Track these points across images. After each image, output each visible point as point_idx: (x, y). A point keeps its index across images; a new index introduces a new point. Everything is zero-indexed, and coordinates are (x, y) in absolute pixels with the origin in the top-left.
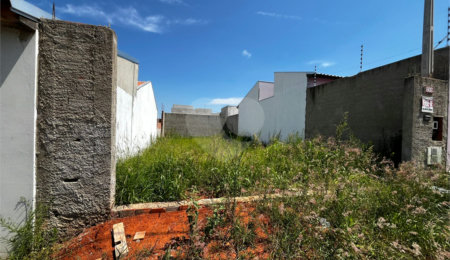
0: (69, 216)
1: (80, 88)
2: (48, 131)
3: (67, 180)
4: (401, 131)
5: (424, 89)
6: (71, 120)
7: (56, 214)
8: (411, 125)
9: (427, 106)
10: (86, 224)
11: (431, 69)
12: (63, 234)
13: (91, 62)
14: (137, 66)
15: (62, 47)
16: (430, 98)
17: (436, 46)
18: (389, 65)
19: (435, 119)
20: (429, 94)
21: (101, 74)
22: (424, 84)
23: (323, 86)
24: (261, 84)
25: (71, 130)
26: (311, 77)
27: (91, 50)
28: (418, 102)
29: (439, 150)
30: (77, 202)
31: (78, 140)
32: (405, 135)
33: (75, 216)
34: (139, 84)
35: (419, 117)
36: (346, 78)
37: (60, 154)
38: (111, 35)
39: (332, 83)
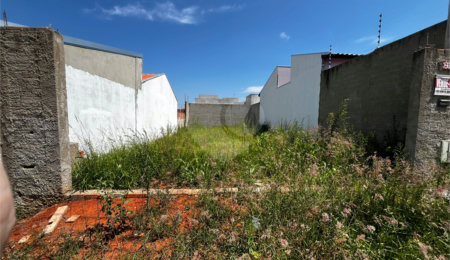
0: (29, 197)
1: (29, 86)
2: (7, 125)
3: (26, 167)
5: (440, 65)
6: (25, 115)
7: (20, 195)
9: (444, 87)
10: (44, 204)
12: (26, 211)
13: (37, 62)
14: (140, 61)
15: (12, 50)
18: (410, 37)
20: (448, 71)
21: (46, 73)
22: (440, 59)
23: (337, 67)
24: (279, 69)
25: (25, 124)
26: (325, 58)
27: (35, 51)
30: (35, 186)
31: (32, 132)
33: (34, 197)
34: (144, 77)
35: (431, 101)
36: (362, 56)
37: (18, 145)
38: (51, 35)
39: (347, 63)
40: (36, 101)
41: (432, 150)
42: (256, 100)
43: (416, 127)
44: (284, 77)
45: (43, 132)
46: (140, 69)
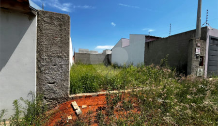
0: (51, 99)
1: (55, 42)
2: (41, 61)
3: (50, 83)
4: (187, 62)
5: (197, 44)
6: (52, 56)
7: (45, 98)
8: (191, 60)
9: (198, 51)
10: (58, 103)
11: (199, 36)
12: (48, 107)
13: (60, 30)
15: (48, 23)
16: (199, 48)
17: (202, 26)
18: (182, 33)
19: (201, 57)
20: (199, 47)
21: (65, 36)
22: (197, 42)
23: (153, 41)
25: (51, 61)
26: (147, 37)
27: (60, 25)
28: (194, 50)
29: (202, 70)
30: (55, 93)
31: (55, 65)
32: (188, 64)
33: (53, 99)
35: (195, 56)
36: (163, 38)
37: (47, 72)
38: (69, 18)
39: (157, 40)
40: (58, 49)
41: (195, 72)
43: (191, 64)
45: (61, 65)
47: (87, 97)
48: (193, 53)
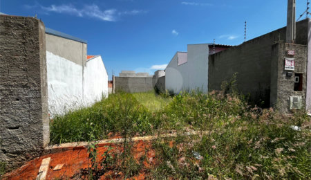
0: (13, 153)
1: (16, 63)
3: (11, 128)
5: (287, 52)
6: (11, 86)
7: (5, 152)
8: (276, 81)
9: (289, 65)
10: (27, 158)
11: (293, 36)
12: (10, 165)
13: (24, 43)
14: (85, 45)
15: (2, 34)
16: (292, 59)
18: (264, 36)
19: (296, 75)
20: (291, 56)
21: (32, 52)
22: (287, 49)
23: (219, 53)
24: (179, 54)
25: (11, 92)
26: (211, 47)
27: (23, 35)
28: (282, 63)
29: (299, 98)
30: (20, 144)
31: (18, 100)
32: (272, 88)
33: (18, 153)
34: (88, 58)
35: (283, 73)
36: (235, 46)
37: (4, 110)
38: (37, 23)
39: (225, 50)
40: (21, 74)
41: (285, 103)
42: (162, 74)
43: (276, 89)
44: (182, 59)
45: (28, 100)
46: (85, 52)
47: (75, 149)
48: (280, 67)
